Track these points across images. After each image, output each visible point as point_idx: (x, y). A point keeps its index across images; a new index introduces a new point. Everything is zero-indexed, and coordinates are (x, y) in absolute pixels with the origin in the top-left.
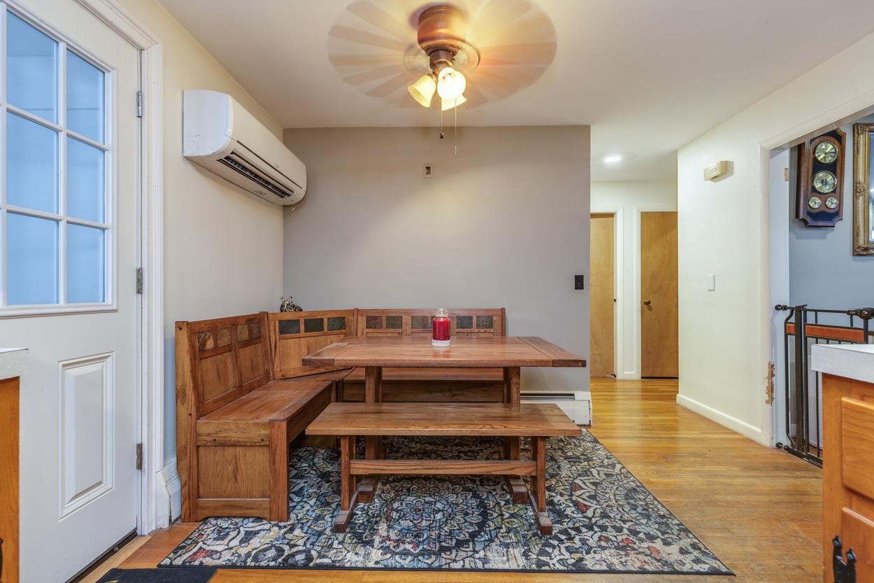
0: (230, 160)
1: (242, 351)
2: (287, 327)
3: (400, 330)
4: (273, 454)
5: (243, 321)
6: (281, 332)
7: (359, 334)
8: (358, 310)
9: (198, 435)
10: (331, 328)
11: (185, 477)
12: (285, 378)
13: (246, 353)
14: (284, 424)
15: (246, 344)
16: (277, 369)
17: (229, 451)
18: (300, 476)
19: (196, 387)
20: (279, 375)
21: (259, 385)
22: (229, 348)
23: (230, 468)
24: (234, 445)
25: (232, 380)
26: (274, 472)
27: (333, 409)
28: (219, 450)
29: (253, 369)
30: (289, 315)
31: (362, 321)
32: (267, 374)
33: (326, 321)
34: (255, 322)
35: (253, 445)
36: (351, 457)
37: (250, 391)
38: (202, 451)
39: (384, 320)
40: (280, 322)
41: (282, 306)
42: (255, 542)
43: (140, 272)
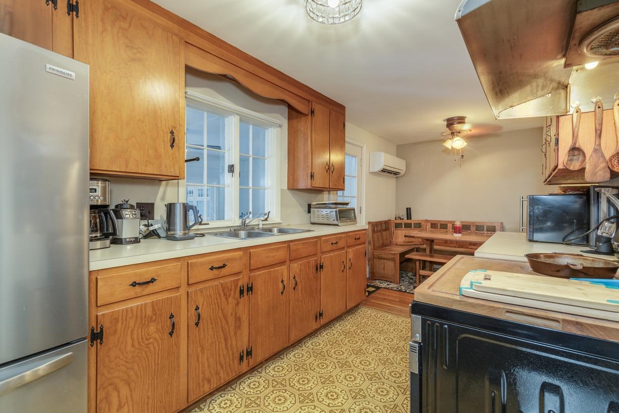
0: (384, 171)
1: (383, 232)
2: (398, 226)
3: (446, 230)
4: (395, 263)
5: (383, 222)
6: (396, 227)
7: (427, 230)
8: (427, 220)
9: (374, 255)
10: (415, 227)
11: (370, 267)
12: (396, 245)
13: (384, 233)
14: (399, 255)
15: (385, 230)
16: (394, 240)
17: (382, 261)
18: (403, 277)
19: (373, 241)
20: (394, 243)
21: (388, 245)
22: (380, 231)
23: (383, 266)
24: (384, 259)
25: (381, 242)
26: (395, 269)
27: (415, 253)
28: (380, 260)
29: (386, 239)
30: (399, 221)
31: (429, 225)
32: (390, 242)
33: (413, 224)
34: (387, 223)
35: (389, 260)
36: (420, 269)
37: (386, 246)
38: (375, 259)
39: (439, 225)
40: (395, 224)
41: (396, 218)
42: (390, 286)
43: (361, 208)
